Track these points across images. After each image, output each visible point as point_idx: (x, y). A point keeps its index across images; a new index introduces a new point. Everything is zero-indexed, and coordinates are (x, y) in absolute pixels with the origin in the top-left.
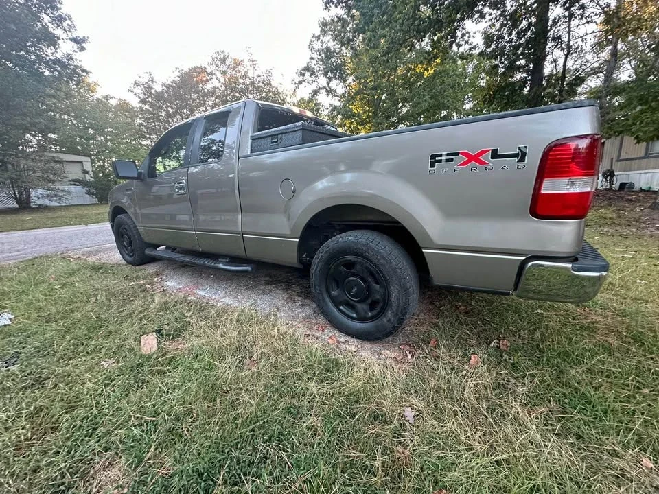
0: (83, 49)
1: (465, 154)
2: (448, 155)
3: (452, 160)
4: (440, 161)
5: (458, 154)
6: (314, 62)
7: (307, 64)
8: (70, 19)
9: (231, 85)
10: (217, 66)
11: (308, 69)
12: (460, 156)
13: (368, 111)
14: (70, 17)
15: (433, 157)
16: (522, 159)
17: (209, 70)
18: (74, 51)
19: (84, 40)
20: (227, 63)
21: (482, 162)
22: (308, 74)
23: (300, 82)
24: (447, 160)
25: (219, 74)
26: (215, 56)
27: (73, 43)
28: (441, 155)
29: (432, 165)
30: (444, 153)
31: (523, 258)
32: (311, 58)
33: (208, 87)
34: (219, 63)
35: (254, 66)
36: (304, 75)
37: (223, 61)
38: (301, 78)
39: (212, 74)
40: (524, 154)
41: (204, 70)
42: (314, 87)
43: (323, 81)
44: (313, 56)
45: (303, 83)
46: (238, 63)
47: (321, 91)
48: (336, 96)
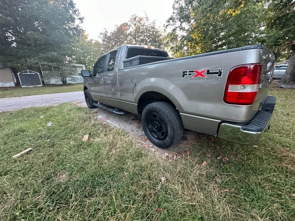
0: (82, 22)
1: (196, 72)
2: (189, 72)
3: (191, 74)
4: (186, 74)
5: (193, 71)
6: (175, 14)
7: (172, 16)
8: (78, 11)
9: (137, 30)
10: (132, 22)
11: (171, 19)
12: (194, 72)
13: (201, 37)
14: (78, 10)
15: (184, 72)
16: (220, 75)
17: (129, 24)
18: (80, 23)
19: (83, 18)
20: (137, 20)
21: (203, 76)
22: (171, 21)
23: (167, 26)
24: (189, 74)
25: (133, 25)
26: (132, 17)
27: (79, 20)
28: (187, 72)
29: (183, 76)
30: (188, 71)
31: (220, 121)
32: (174, 13)
33: (128, 32)
34: (133, 20)
35: (147, 20)
36: (169, 22)
37: (135, 19)
38: (168, 24)
39: (130, 26)
40: (221, 72)
41: (127, 24)
42: (174, 27)
43: (178, 23)
44: (175, 12)
45: (169, 26)
46: (141, 19)
47: (177, 29)
48: (184, 30)
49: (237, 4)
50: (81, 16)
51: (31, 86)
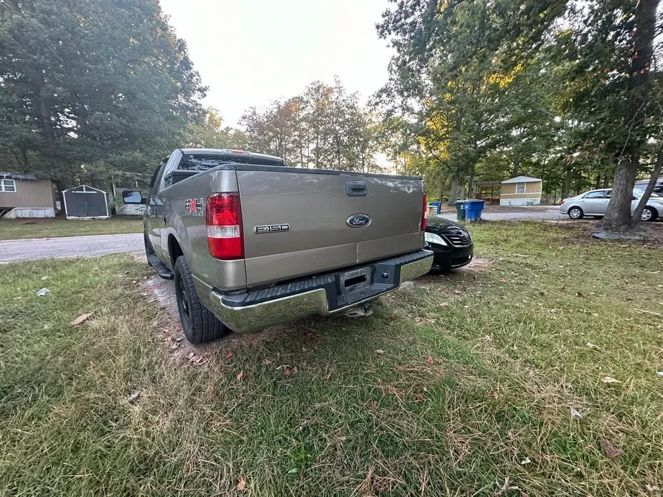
0: (205, 95)
6: (393, 82)
7: (386, 87)
8: (198, 75)
9: (320, 111)
10: (312, 95)
11: (382, 91)
13: (447, 126)
14: (197, 73)
17: (305, 99)
18: (199, 98)
19: (205, 89)
20: (321, 91)
22: (384, 96)
23: (377, 104)
25: (312, 102)
26: (311, 86)
27: (199, 92)
32: (391, 79)
33: (302, 114)
34: (313, 92)
35: (340, 92)
36: (380, 96)
37: (317, 90)
38: (378, 100)
39: (307, 102)
41: (301, 100)
42: (389, 107)
43: (398, 100)
44: (392, 77)
45: (380, 104)
46: (330, 90)
47: (396, 110)
48: (413, 113)
49: (506, 66)
50: (203, 85)
51: (86, 218)
